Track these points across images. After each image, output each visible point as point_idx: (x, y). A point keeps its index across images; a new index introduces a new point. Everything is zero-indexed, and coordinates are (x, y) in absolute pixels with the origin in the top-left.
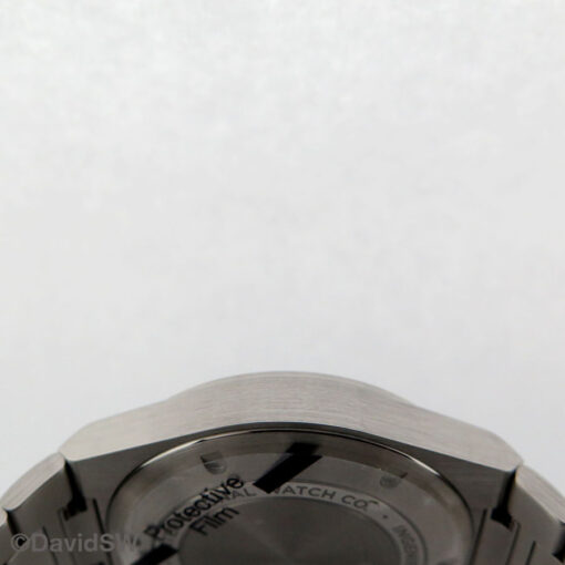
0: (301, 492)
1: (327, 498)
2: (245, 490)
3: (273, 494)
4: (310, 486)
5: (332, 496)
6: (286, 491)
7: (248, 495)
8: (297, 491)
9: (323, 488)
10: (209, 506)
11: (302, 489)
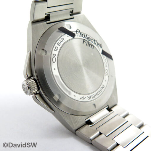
0: (104, 60)
1: (105, 66)
2: (100, 49)
3: (101, 55)
4: (107, 61)
5: (106, 67)
6: (103, 57)
7: (99, 49)
8: (104, 59)
9: (107, 64)
10: (93, 42)
11: (105, 60)
